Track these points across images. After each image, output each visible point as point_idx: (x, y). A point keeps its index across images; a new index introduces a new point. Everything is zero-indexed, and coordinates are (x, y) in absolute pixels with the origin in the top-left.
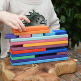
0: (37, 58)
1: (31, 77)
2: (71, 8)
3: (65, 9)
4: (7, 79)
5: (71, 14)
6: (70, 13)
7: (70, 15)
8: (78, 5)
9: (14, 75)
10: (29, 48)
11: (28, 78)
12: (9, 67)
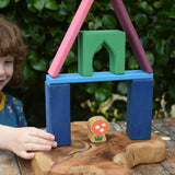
1: (81, 167)
2: (166, 39)
3: (154, 40)
4: (40, 169)
5: (165, 51)
9: (52, 163)
11: (75, 170)
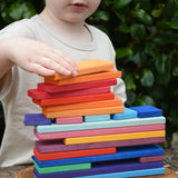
6: (163, 65)
7: (163, 69)
10: (78, 147)
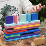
0: (22, 36)
8: (37, 2)
12: (5, 42)
